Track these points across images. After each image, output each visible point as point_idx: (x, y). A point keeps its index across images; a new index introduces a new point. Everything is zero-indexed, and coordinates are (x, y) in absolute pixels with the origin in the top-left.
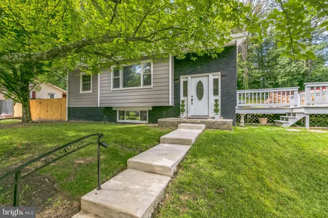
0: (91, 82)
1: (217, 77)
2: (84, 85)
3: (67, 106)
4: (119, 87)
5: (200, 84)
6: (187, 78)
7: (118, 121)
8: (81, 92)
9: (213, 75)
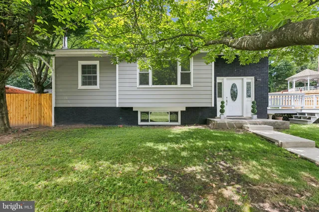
0: (98, 74)
1: (249, 81)
2: (84, 78)
3: (54, 106)
4: (148, 84)
5: (234, 86)
6: (223, 79)
7: (140, 123)
8: (80, 87)
9: (247, 79)
